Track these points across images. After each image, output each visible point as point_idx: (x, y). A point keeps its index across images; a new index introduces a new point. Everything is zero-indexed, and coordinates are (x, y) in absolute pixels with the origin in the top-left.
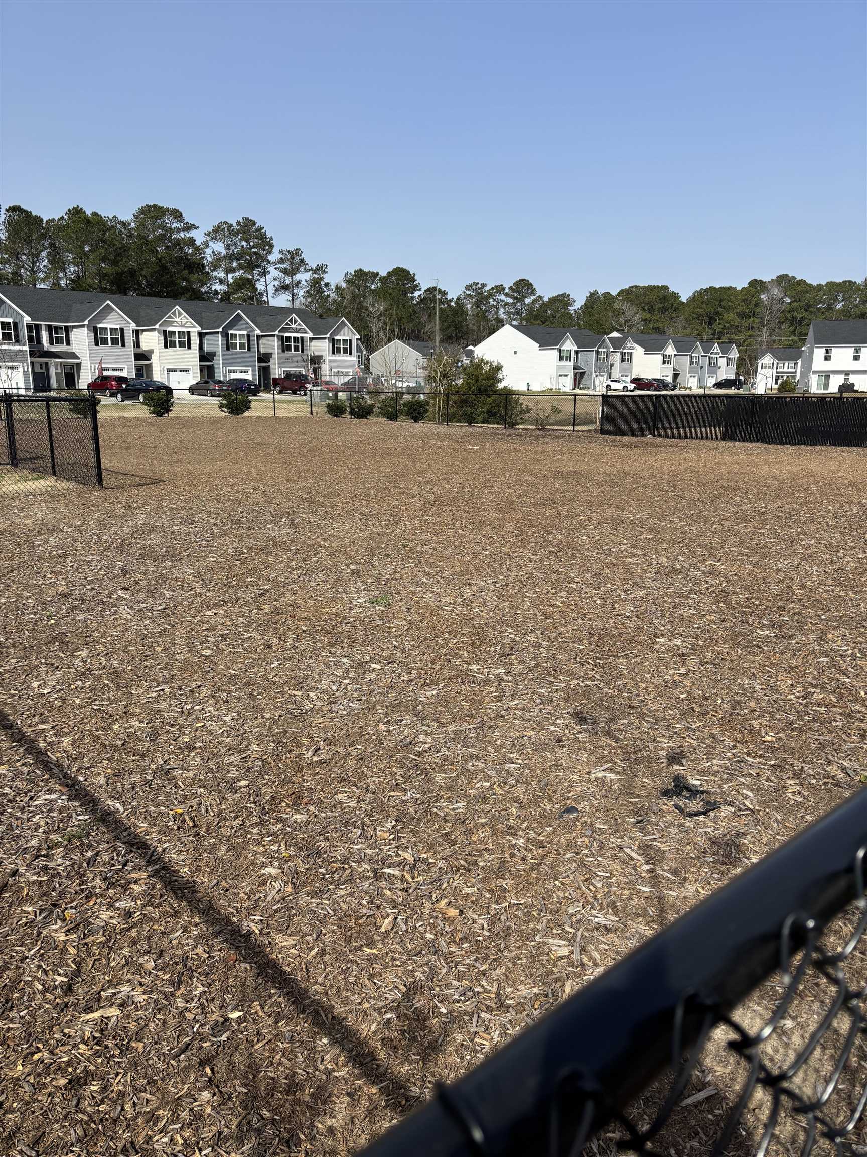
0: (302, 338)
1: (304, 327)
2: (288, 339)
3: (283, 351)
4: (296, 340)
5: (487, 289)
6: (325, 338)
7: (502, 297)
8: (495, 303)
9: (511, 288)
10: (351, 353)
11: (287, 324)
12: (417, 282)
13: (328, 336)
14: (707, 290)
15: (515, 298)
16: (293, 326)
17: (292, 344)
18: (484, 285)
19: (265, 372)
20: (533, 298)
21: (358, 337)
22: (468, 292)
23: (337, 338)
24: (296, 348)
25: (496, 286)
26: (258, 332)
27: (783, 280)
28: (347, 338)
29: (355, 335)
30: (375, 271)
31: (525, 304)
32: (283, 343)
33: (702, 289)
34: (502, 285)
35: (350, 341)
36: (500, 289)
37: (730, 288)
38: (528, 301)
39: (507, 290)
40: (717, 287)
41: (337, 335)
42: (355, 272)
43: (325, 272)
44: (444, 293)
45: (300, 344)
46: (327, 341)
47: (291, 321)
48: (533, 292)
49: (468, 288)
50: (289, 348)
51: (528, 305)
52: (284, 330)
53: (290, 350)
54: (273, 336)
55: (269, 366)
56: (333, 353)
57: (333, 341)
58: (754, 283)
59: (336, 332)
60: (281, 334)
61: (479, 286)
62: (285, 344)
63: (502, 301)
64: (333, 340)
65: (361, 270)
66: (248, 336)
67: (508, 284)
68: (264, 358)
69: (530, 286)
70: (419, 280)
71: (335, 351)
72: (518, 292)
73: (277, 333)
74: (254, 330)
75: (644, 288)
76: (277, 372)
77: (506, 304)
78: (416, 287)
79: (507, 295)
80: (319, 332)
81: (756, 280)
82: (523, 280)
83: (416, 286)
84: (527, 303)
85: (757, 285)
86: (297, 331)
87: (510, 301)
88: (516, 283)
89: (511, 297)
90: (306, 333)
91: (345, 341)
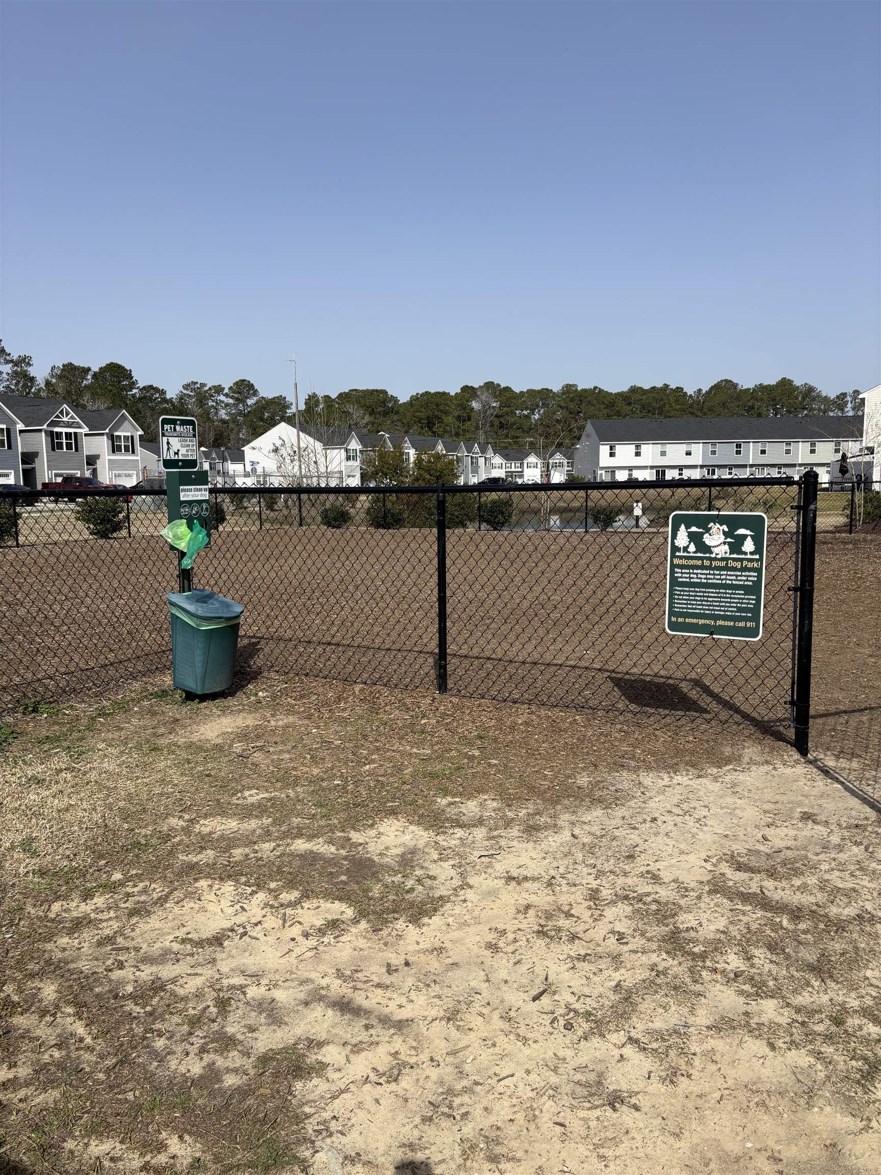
0: (76, 434)
1: (78, 420)
2: (59, 435)
3: (53, 449)
4: (68, 435)
5: (206, 388)
6: (102, 434)
7: (222, 398)
8: (214, 404)
9: (230, 388)
10: (133, 452)
11: (57, 417)
12: (134, 379)
13: (107, 431)
14: (422, 395)
15: (237, 399)
16: (65, 419)
17: (64, 441)
18: (203, 385)
19: (29, 475)
20: (255, 399)
21: (141, 432)
22: (185, 392)
23: (116, 434)
24: (69, 446)
25: (214, 387)
26: (20, 426)
27: (489, 386)
28: (129, 434)
29: (137, 430)
30: (86, 366)
31: (247, 405)
32: (53, 440)
33: (417, 394)
34: (220, 386)
35: (132, 437)
36: (219, 389)
37: (444, 393)
38: (250, 402)
39: (226, 391)
40: (433, 391)
41: (116, 431)
42: (64, 366)
43: (29, 364)
44: (163, 392)
45: (74, 442)
46: (105, 437)
47: (62, 412)
48: (255, 392)
49: (186, 387)
50: (60, 446)
51: (251, 406)
52: (54, 424)
53: (62, 448)
54: (40, 431)
55: (34, 469)
56: (113, 452)
57: (112, 438)
58: (465, 389)
59: (116, 427)
60: (51, 429)
61: (198, 385)
62: (55, 441)
63: (222, 402)
64: (112, 435)
65: (71, 364)
66: (8, 430)
67: (227, 385)
68: (29, 458)
69: (251, 386)
70: (136, 376)
71: (115, 449)
72: (239, 393)
73: (45, 427)
74: (15, 423)
75: (363, 391)
76: (46, 474)
77: (227, 405)
78: (133, 385)
79: (227, 395)
80: (96, 425)
81: (467, 386)
82: (244, 381)
83: (133, 383)
84: (249, 404)
85: (468, 391)
86: (69, 425)
87: (231, 401)
88: (236, 384)
89: (232, 398)
90: (80, 427)
91: (126, 438)
